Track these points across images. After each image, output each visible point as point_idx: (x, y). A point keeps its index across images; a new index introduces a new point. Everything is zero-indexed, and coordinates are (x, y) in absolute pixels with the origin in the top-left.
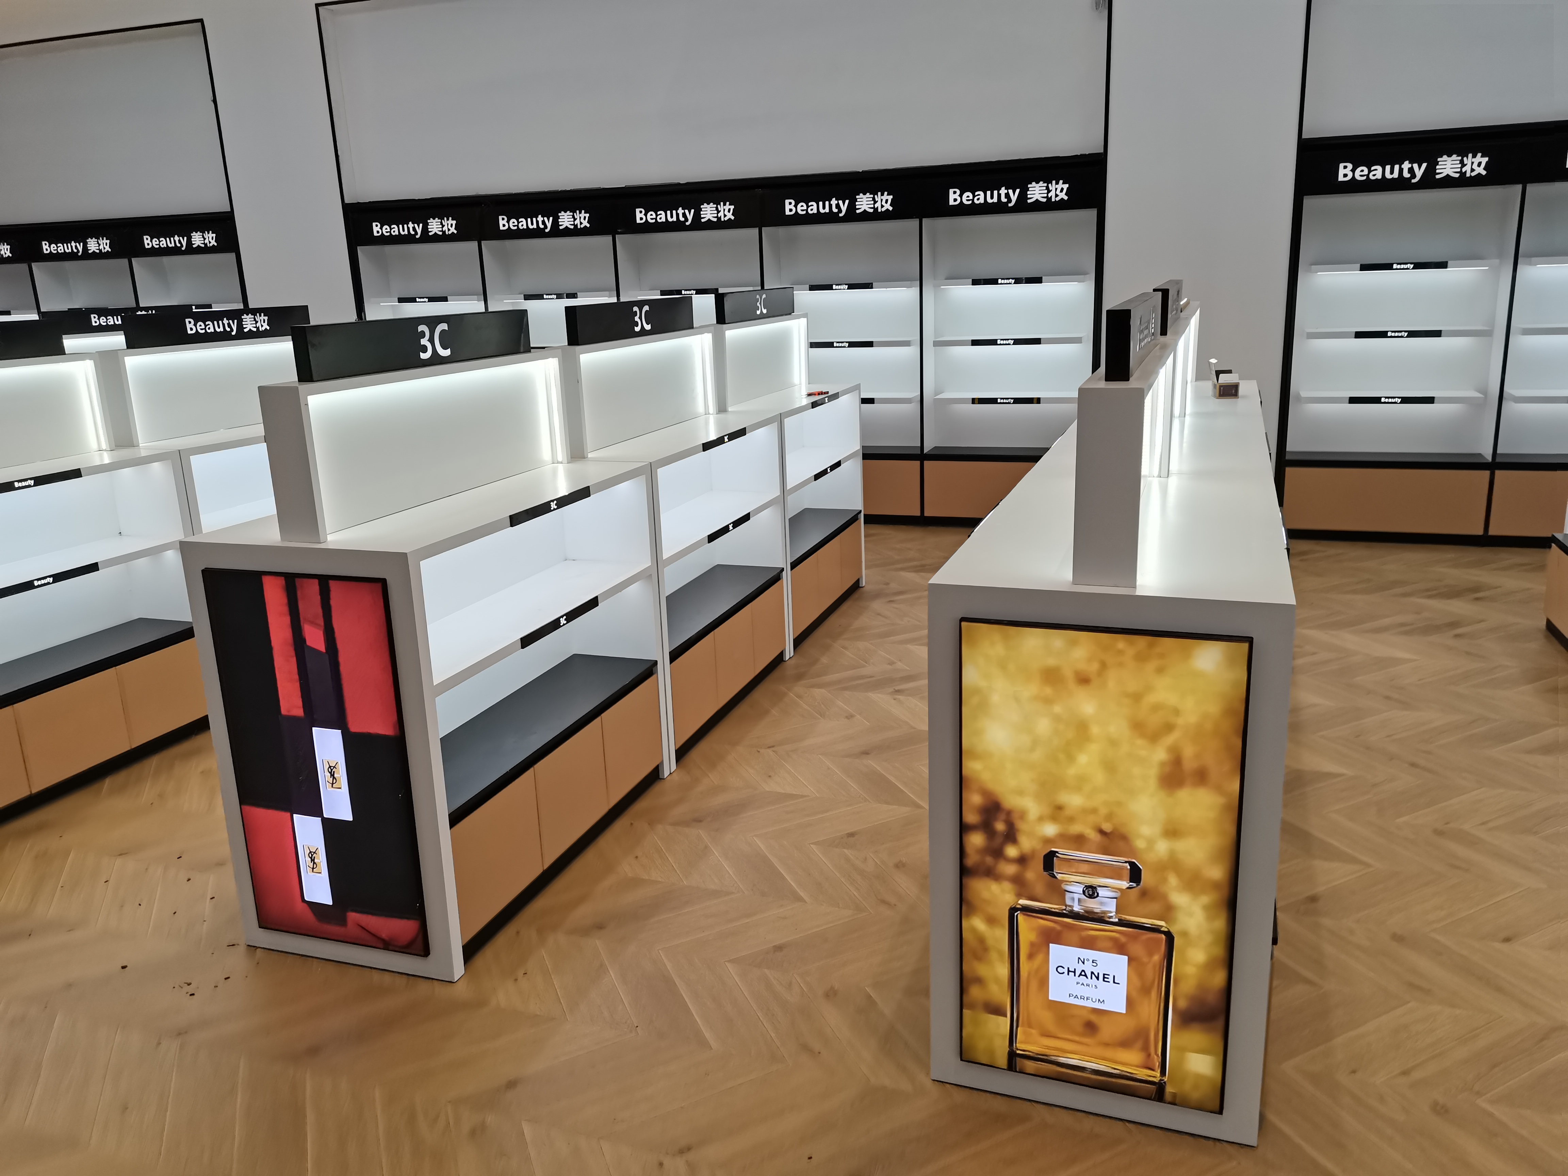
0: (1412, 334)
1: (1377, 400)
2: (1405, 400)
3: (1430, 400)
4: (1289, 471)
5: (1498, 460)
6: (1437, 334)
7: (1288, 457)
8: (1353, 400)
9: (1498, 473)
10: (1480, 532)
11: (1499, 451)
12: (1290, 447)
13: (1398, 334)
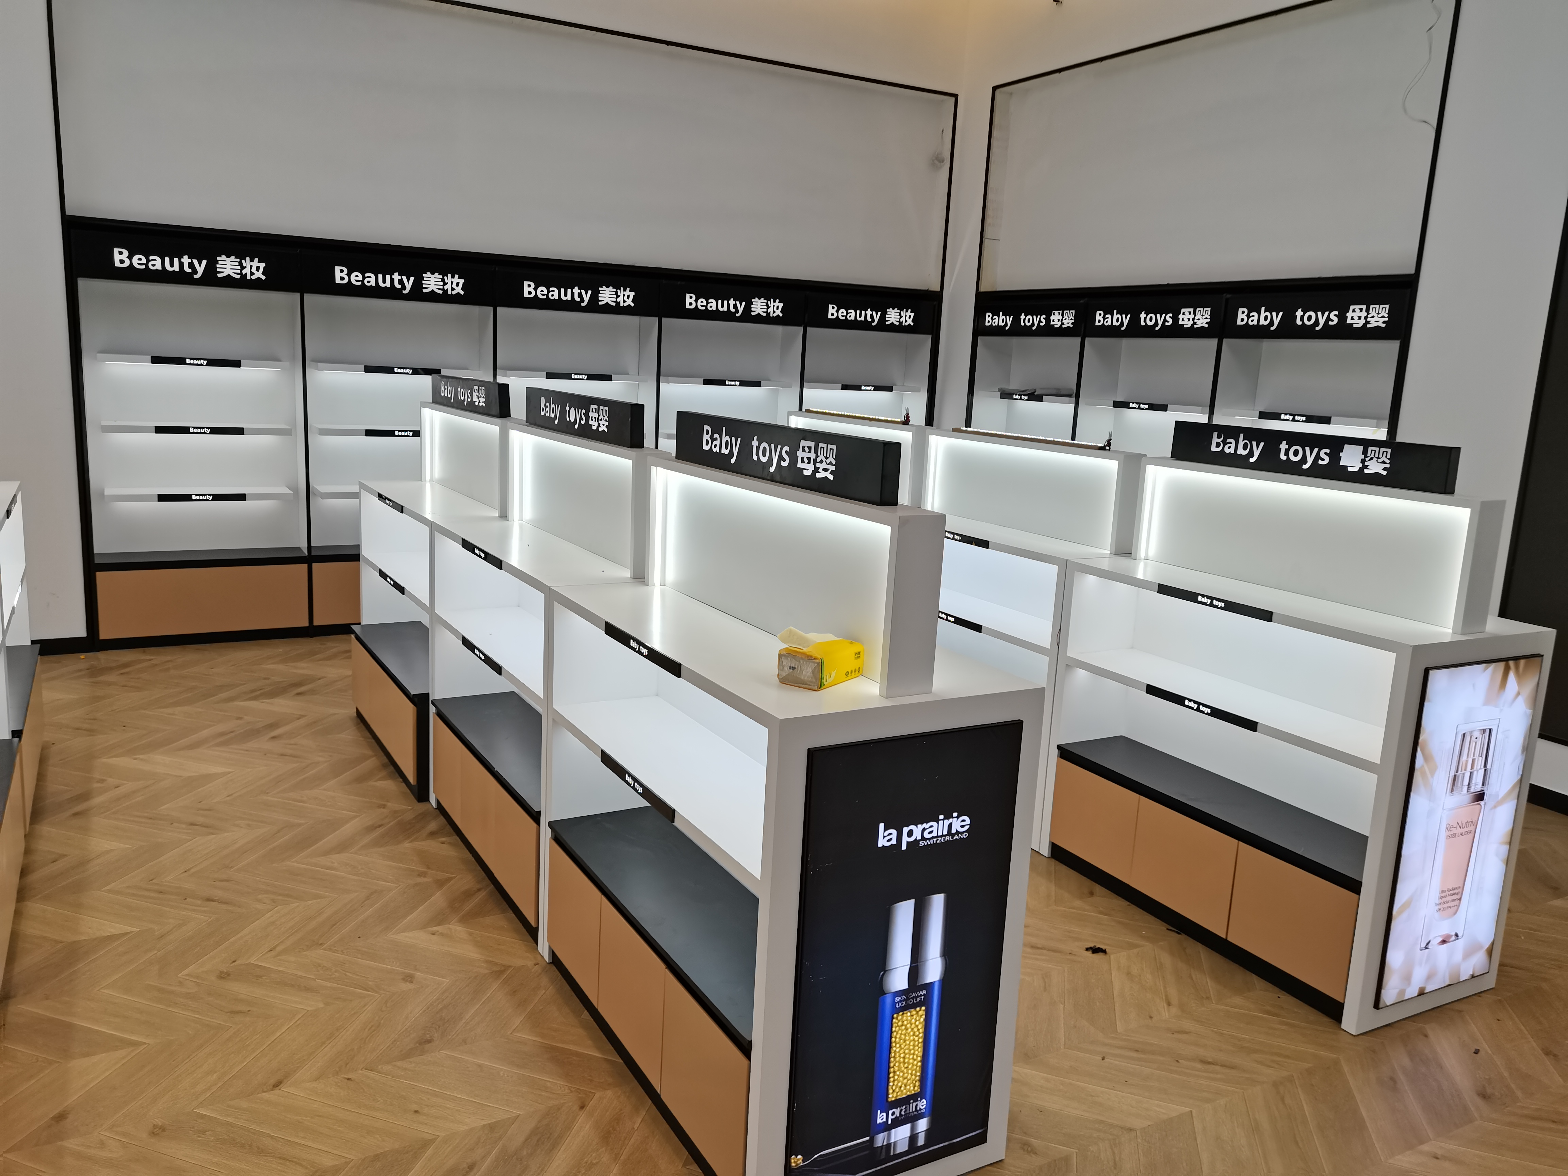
0: (215, 431)
1: (187, 498)
2: (217, 497)
3: (242, 497)
4: (100, 576)
5: (313, 553)
6: (240, 431)
7: (97, 561)
8: (162, 498)
9: (315, 566)
10: (306, 624)
11: (312, 545)
12: (99, 547)
13: (200, 430)
